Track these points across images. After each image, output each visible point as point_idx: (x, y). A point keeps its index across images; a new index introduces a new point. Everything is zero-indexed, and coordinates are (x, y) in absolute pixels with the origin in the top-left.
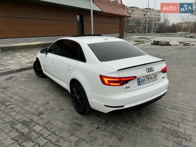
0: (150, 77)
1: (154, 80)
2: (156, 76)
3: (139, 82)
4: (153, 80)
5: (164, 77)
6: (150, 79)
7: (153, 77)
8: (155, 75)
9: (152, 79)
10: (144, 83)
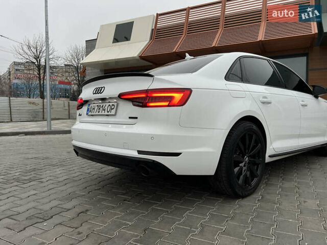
0: (103, 106)
1: (108, 114)
2: (113, 107)
3: (88, 109)
4: (106, 113)
5: (136, 118)
6: (101, 109)
7: (106, 107)
8: (111, 104)
9: (104, 110)
10: (93, 114)
